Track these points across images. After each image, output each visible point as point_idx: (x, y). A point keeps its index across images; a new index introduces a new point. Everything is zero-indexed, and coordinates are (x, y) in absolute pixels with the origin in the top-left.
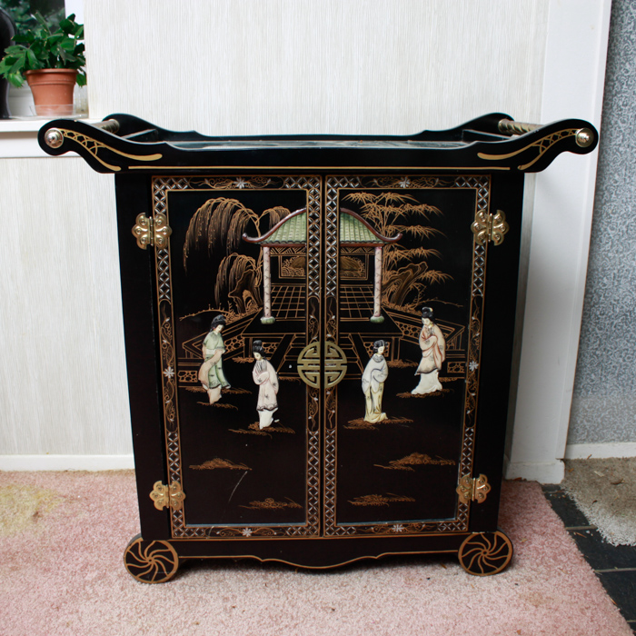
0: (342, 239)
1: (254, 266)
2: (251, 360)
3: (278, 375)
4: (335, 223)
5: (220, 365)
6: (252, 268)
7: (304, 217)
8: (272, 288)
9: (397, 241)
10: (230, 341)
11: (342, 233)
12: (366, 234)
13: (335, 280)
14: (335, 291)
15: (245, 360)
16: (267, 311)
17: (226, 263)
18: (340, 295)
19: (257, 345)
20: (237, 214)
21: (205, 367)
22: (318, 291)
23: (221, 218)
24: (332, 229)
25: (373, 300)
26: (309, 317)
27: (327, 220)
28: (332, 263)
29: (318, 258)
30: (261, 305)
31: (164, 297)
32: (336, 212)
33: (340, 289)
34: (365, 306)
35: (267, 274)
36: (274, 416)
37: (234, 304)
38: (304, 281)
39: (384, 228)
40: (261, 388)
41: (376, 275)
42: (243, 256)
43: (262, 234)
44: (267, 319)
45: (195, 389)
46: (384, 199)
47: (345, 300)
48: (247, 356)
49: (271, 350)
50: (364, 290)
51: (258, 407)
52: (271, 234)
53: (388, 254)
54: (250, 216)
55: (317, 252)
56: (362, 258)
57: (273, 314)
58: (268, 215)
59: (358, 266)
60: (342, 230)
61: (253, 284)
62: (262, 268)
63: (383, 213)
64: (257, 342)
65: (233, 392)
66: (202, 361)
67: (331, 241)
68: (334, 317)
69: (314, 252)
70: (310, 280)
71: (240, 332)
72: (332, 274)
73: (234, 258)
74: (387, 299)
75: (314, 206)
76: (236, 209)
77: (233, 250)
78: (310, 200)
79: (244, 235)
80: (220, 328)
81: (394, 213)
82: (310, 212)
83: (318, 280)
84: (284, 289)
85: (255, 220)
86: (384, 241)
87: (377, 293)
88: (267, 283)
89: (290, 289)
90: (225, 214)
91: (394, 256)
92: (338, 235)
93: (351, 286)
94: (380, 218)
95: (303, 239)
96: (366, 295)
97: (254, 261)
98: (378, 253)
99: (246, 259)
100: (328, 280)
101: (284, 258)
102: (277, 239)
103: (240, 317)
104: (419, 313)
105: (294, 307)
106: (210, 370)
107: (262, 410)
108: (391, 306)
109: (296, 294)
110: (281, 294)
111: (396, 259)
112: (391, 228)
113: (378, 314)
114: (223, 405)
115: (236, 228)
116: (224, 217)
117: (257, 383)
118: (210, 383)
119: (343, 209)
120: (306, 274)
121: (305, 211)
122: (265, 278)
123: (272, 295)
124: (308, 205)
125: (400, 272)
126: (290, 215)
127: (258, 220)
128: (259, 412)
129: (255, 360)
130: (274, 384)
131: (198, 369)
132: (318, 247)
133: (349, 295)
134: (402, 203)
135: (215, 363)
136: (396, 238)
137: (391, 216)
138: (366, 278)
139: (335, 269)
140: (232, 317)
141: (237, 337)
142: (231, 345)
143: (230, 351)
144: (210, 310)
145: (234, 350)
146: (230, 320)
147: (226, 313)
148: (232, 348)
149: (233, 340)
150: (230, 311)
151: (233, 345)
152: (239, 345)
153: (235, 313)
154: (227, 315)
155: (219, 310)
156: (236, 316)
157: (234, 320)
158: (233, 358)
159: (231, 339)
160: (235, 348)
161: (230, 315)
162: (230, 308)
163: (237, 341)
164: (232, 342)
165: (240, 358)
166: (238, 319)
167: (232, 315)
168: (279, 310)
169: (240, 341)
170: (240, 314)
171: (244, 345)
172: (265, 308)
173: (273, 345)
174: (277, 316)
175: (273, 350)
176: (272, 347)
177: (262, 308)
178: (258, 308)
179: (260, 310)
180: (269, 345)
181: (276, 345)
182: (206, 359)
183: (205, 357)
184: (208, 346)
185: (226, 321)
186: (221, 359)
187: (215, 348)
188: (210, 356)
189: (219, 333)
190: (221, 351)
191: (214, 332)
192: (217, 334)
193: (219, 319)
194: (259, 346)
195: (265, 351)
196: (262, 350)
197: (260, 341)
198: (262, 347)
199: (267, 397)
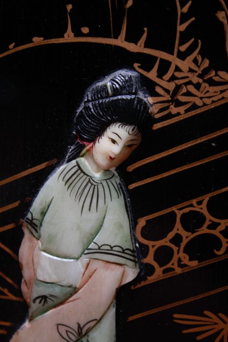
66: (18, 312)
135: (82, 333)
140: (190, 83)
141: (206, 198)
142: (171, 241)
143: (164, 272)
144: (69, 37)
145: (186, 270)
146: (178, 104)
147: (156, 58)
148: (175, 260)
149: (184, 215)
150: (183, 48)
151: (183, 245)
152: (219, 250)
153: (206, 63)
154: (160, 75)
155: (120, 42)
156: (212, 83)
157: (199, 103)
158: (176, 316)
159: (174, 209)
160: (190, 260)
161: (177, 69)
162: (181, 28)
163: (207, 223)
164: (178, 229)
165: (217, 320)
166: (223, 98)
167: (191, 70)
169: (224, 224)
182: (34, 307)
183: (31, 292)
184: (51, 239)
185: (152, 105)
186: (113, 311)
187: (86, 250)
188: (57, 291)
189: (113, 170)
190: (118, 270)
191: (83, 161)
192: (97, 176)
193: (116, 92)
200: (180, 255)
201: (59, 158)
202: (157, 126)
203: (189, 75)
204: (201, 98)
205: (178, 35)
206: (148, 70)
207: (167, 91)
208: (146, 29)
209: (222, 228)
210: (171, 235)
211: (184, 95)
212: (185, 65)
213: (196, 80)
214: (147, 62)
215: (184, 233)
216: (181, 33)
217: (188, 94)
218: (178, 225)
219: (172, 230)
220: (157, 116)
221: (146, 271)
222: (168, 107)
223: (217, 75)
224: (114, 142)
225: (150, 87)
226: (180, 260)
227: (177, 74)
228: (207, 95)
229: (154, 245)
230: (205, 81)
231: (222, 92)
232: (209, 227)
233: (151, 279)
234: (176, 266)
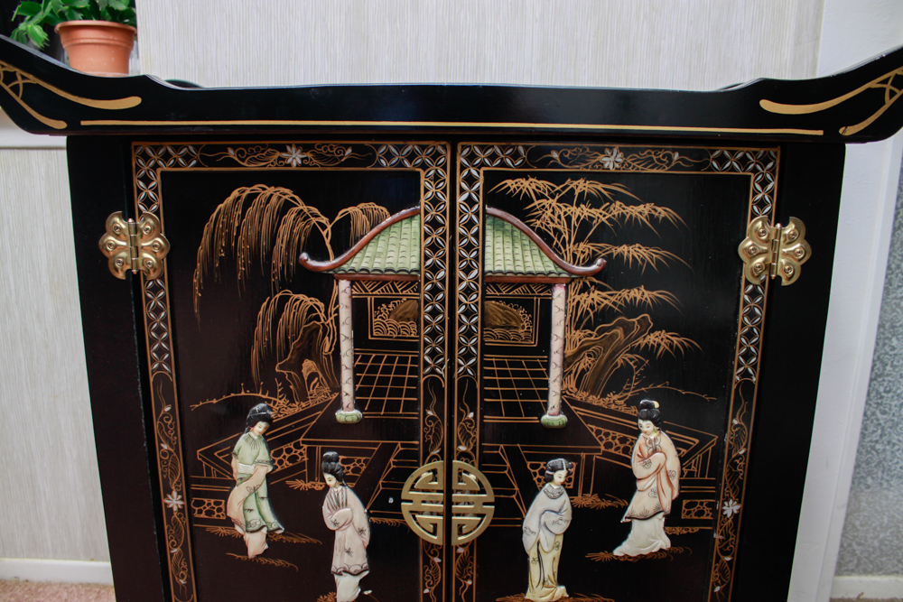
0: (487, 268)
1: (322, 315)
2: (318, 487)
3: (369, 514)
4: (476, 235)
5: (263, 492)
6: (318, 318)
7: (415, 223)
8: (356, 357)
9: (596, 274)
10: (281, 451)
11: (488, 256)
12: (537, 258)
13: (475, 346)
14: (474, 367)
15: (309, 485)
16: (347, 400)
17: (272, 308)
18: (484, 373)
19: (329, 460)
20: (290, 217)
21: (237, 496)
22: (441, 365)
23: (260, 222)
24: (469, 247)
25: (546, 384)
26: (425, 414)
27: (460, 230)
28: (468, 313)
29: (442, 302)
30: (337, 388)
31: (160, 368)
32: (477, 214)
33: (484, 363)
34: (532, 395)
35: (346, 330)
36: (363, 584)
37: (286, 385)
38: (415, 346)
39: (571, 247)
40: (338, 535)
41: (554, 338)
42: (301, 296)
43: (336, 256)
44: (348, 413)
45: (222, 530)
46: (572, 190)
47: (493, 383)
48: (312, 479)
49: (356, 470)
50: (529, 365)
51: (333, 569)
52: (354, 255)
53: (578, 298)
54: (314, 220)
55: (441, 291)
56: (526, 304)
57: (359, 405)
58: (348, 218)
59: (518, 320)
60: (488, 250)
61: (321, 349)
62: (337, 319)
63: (569, 219)
64: (330, 454)
65: (289, 539)
66: (233, 484)
67: (467, 270)
68: (471, 415)
69: (435, 291)
70: (426, 344)
71: (298, 434)
72: (469, 334)
73: (284, 299)
74: (573, 384)
75: (435, 202)
76: (287, 206)
77: (283, 285)
78: (426, 190)
79: (304, 256)
80: (260, 427)
81: (591, 219)
82: (426, 213)
83: (442, 345)
84: (378, 359)
85: (324, 227)
86: (570, 273)
87: (555, 372)
88: (346, 347)
89: (391, 360)
90: (267, 215)
91: (589, 301)
92: (481, 259)
93: (506, 358)
94: (563, 227)
95: (415, 266)
96: (533, 374)
97: (321, 305)
98: (559, 293)
99: (309, 301)
100: (461, 345)
101: (378, 302)
102: (364, 265)
103: (297, 408)
104: (633, 411)
105: (399, 393)
106: (245, 501)
107: (340, 574)
108: (581, 396)
109: (401, 370)
110: (373, 369)
111: (592, 307)
112: (585, 248)
113: (556, 410)
114: (272, 562)
115: (288, 243)
116: (265, 221)
117: (331, 527)
118: (247, 524)
119: (490, 210)
120: (419, 333)
121: (417, 213)
122: (342, 338)
123: (357, 370)
124: (422, 200)
125: (600, 332)
126: (389, 219)
127: (329, 227)
128: (336, 577)
129: (327, 488)
130: (361, 531)
131: (226, 496)
132: (443, 281)
133: (501, 373)
134: (606, 200)
135: (255, 489)
136: (594, 267)
137: (585, 224)
138: (533, 343)
139: (476, 324)
141: (293, 443)
142: (283, 457)
143: (281, 467)
144: (243, 393)
145: (288, 466)
146: (281, 414)
147: (272, 400)
148: (284, 463)
149: (286, 449)
150: (280, 397)
151: (287, 458)
152: (298, 460)
153: (288, 401)
154: (274, 404)
155: (260, 395)
156: (291, 407)
157: (287, 413)
158: (287, 482)
159: (283, 447)
160: (289, 463)
161: (279, 403)
162: (279, 391)
163: (294, 451)
164: (284, 453)
165: (300, 482)
166: (295, 412)
167: (283, 403)
168: (370, 398)
169: (299, 451)
170: (297, 403)
171: (306, 459)
172: (344, 394)
173: (359, 461)
174: (366, 409)
175: (360, 470)
176: (358, 465)
177: (337, 394)
178: (331, 393)
179: (334, 397)
180: (352, 461)
181: (365, 461)
182: (238, 482)
183: (236, 477)
184: (242, 459)
185: (272, 415)
186: (265, 482)
187: (254, 462)
188: (245, 476)
189: (261, 435)
190: (266, 468)
191: (251, 433)
192: (256, 438)
193: (260, 412)
194: (333, 463)
195: (344, 471)
196: (338, 470)
197: (335, 453)
198: (339, 463)
199: (348, 552)
200: (286, 462)
201: (242, 431)
203: (283, 405)
205: (278, 393)
207: (277, 410)
208: (268, 391)
210: (282, 455)
213: (285, 406)
214: (269, 401)
215: (286, 455)
217: (283, 411)
221: (276, 467)
223: (292, 405)
225: (271, 409)
227: (279, 405)
228: (290, 411)
229: (277, 459)
230: (288, 407)
231: (294, 410)
233: (277, 470)
234: (285, 466)
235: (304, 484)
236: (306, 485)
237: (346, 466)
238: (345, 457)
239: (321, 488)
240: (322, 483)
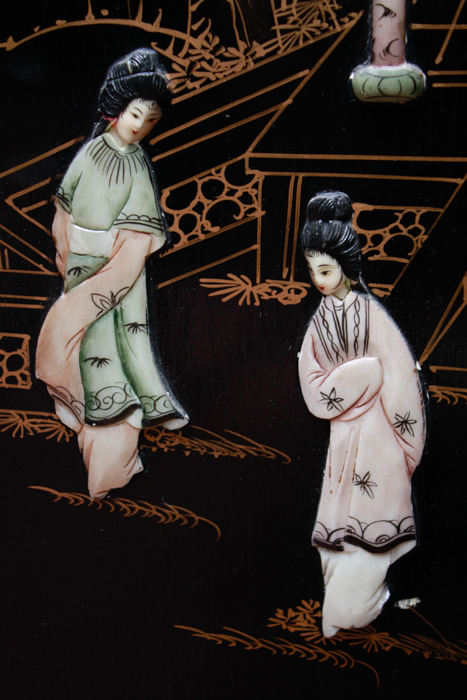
2: (290, 294)
3: (426, 378)
5: (136, 308)
10: (191, 191)
15: (262, 290)
16: (386, 31)
19: (326, 213)
21: (67, 316)
36: (397, 580)
40: (338, 434)
44: (387, 71)
45: (20, 421)
48: (272, 272)
49: (398, 246)
51: (318, 532)
57: (417, 49)
64: (330, 197)
65: (200, 446)
66: (54, 286)
71: (240, 141)
80: (135, 116)
103: (241, 60)
106: (86, 334)
107: (336, 548)
114: (152, 511)
117: (319, 409)
118: (90, 399)
128: (325, 556)
129: (315, 295)
130: (404, 424)
131: (33, 322)
135: (115, 301)
140: (203, 59)
141: (224, 167)
142: (194, 209)
143: (190, 239)
144: (90, 19)
145: (209, 236)
146: (194, 79)
147: (171, 37)
148: (198, 227)
149: (204, 184)
150: (195, 27)
151: (205, 212)
152: (237, 215)
153: (217, 41)
154: (176, 52)
155: (138, 23)
156: (223, 58)
157: (213, 78)
158: (202, 280)
159: (195, 178)
160: (212, 226)
161: (191, 47)
162: (193, 8)
163: (226, 190)
164: (200, 197)
165: (240, 282)
166: (234, 72)
167: (203, 48)
168: (453, 27)
169: (241, 190)
170: (242, 45)
171: (259, 213)
172: (378, 12)
173: (408, 219)
174: (439, 60)
175: (409, 244)
176: (405, 231)
177: (357, 16)
178: (340, 14)
179: (349, 25)
180: (390, 217)
181: (425, 220)
182: (69, 279)
183: (65, 265)
184: (82, 212)
185: (169, 82)
186: (143, 278)
187: (116, 222)
188: (89, 262)
189: (137, 143)
190: (147, 238)
191: (109, 136)
192: (122, 150)
193: (136, 70)
194: (337, 223)
195: (365, 250)
196: (348, 244)
197: (343, 195)
198: (353, 225)
199: (364, 483)
200: (203, 222)
201: (84, 133)
202: (175, 101)
203: (202, 51)
204: (214, 73)
205: (190, 15)
206: (165, 48)
207: (183, 68)
208: (160, 10)
209: (239, 194)
210: (194, 203)
211: (198, 70)
212: (198, 42)
213: (208, 56)
214: (163, 41)
215: (205, 201)
216: (193, 13)
217: (202, 69)
218: (200, 193)
219: (194, 198)
220: (175, 91)
221: (173, 238)
222: (184, 83)
223: (227, 51)
224: (136, 116)
225: (167, 64)
226: (203, 227)
227: (191, 51)
228: (219, 70)
229: (178, 214)
230: (216, 57)
231: (232, 66)
232: (228, 194)
233: (178, 247)
234: (199, 233)
235: (249, 288)
236: (256, 290)
237: (369, 234)
238: (370, 208)
239: (296, 299)
240: (298, 285)
